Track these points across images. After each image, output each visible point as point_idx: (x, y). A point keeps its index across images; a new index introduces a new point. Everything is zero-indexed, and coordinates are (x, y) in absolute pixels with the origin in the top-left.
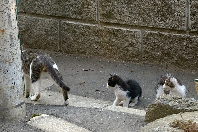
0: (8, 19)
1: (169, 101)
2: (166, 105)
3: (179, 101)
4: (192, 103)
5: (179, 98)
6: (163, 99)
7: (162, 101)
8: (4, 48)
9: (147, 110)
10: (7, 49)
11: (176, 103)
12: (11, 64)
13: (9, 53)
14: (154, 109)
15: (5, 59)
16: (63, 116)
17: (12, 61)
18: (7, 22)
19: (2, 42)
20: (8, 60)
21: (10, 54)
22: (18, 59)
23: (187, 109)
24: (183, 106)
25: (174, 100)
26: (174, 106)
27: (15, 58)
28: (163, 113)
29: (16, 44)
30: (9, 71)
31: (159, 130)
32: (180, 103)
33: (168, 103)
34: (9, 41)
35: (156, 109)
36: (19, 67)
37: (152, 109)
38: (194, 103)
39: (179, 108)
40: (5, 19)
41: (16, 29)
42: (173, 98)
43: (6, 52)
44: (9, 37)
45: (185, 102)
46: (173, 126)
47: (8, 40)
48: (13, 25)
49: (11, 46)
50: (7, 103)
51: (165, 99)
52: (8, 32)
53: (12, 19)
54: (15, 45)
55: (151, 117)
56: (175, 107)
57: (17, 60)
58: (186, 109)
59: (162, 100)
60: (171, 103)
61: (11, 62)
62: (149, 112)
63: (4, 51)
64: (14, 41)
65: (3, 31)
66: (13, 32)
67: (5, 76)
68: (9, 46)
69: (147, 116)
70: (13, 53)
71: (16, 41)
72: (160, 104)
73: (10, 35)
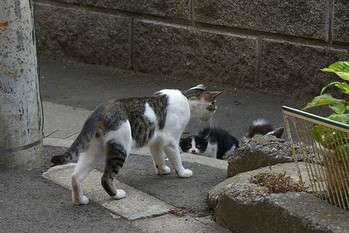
0: (14, 6)
1: (264, 146)
2: (258, 152)
3: (278, 146)
4: (297, 148)
5: (280, 142)
6: (256, 142)
7: (253, 146)
8: (6, 51)
9: (230, 160)
10: (11, 54)
11: (274, 148)
12: (18, 78)
13: (15, 60)
14: (240, 158)
15: (9, 70)
16: (101, 166)
17: (19, 73)
18: (12, 10)
19: (3, 42)
20: (13, 72)
21: (17, 62)
22: (30, 71)
23: (289, 158)
24: (284, 153)
25: (271, 144)
26: (270, 153)
27: (25, 68)
28: (253, 164)
29: (28, 47)
30: (14, 90)
31: (232, 187)
32: (279, 148)
33: (261, 148)
34: (16, 41)
35: (243, 157)
36: (31, 84)
37: (237, 158)
38: (300, 149)
39: (277, 157)
40: (9, 5)
41: (28, 23)
42: (271, 141)
43: (9, 58)
44: (15, 35)
45: (288, 148)
46: (254, 182)
47: (14, 40)
48: (22, 16)
49: (18, 50)
50: (9, 141)
51: (257, 143)
52: (14, 26)
53: (21, 6)
54: (25, 48)
55: (235, 170)
56: (271, 155)
57: (29, 73)
58: (287, 157)
59: (254, 143)
60: (267, 149)
61: (18, 75)
62: (233, 162)
63: (6, 56)
64: (24, 41)
65: (6, 24)
66: (23, 27)
67: (8, 97)
68: (14, 49)
69: (230, 169)
70: (22, 62)
71: (28, 41)
72: (249, 149)
73: (18, 32)
